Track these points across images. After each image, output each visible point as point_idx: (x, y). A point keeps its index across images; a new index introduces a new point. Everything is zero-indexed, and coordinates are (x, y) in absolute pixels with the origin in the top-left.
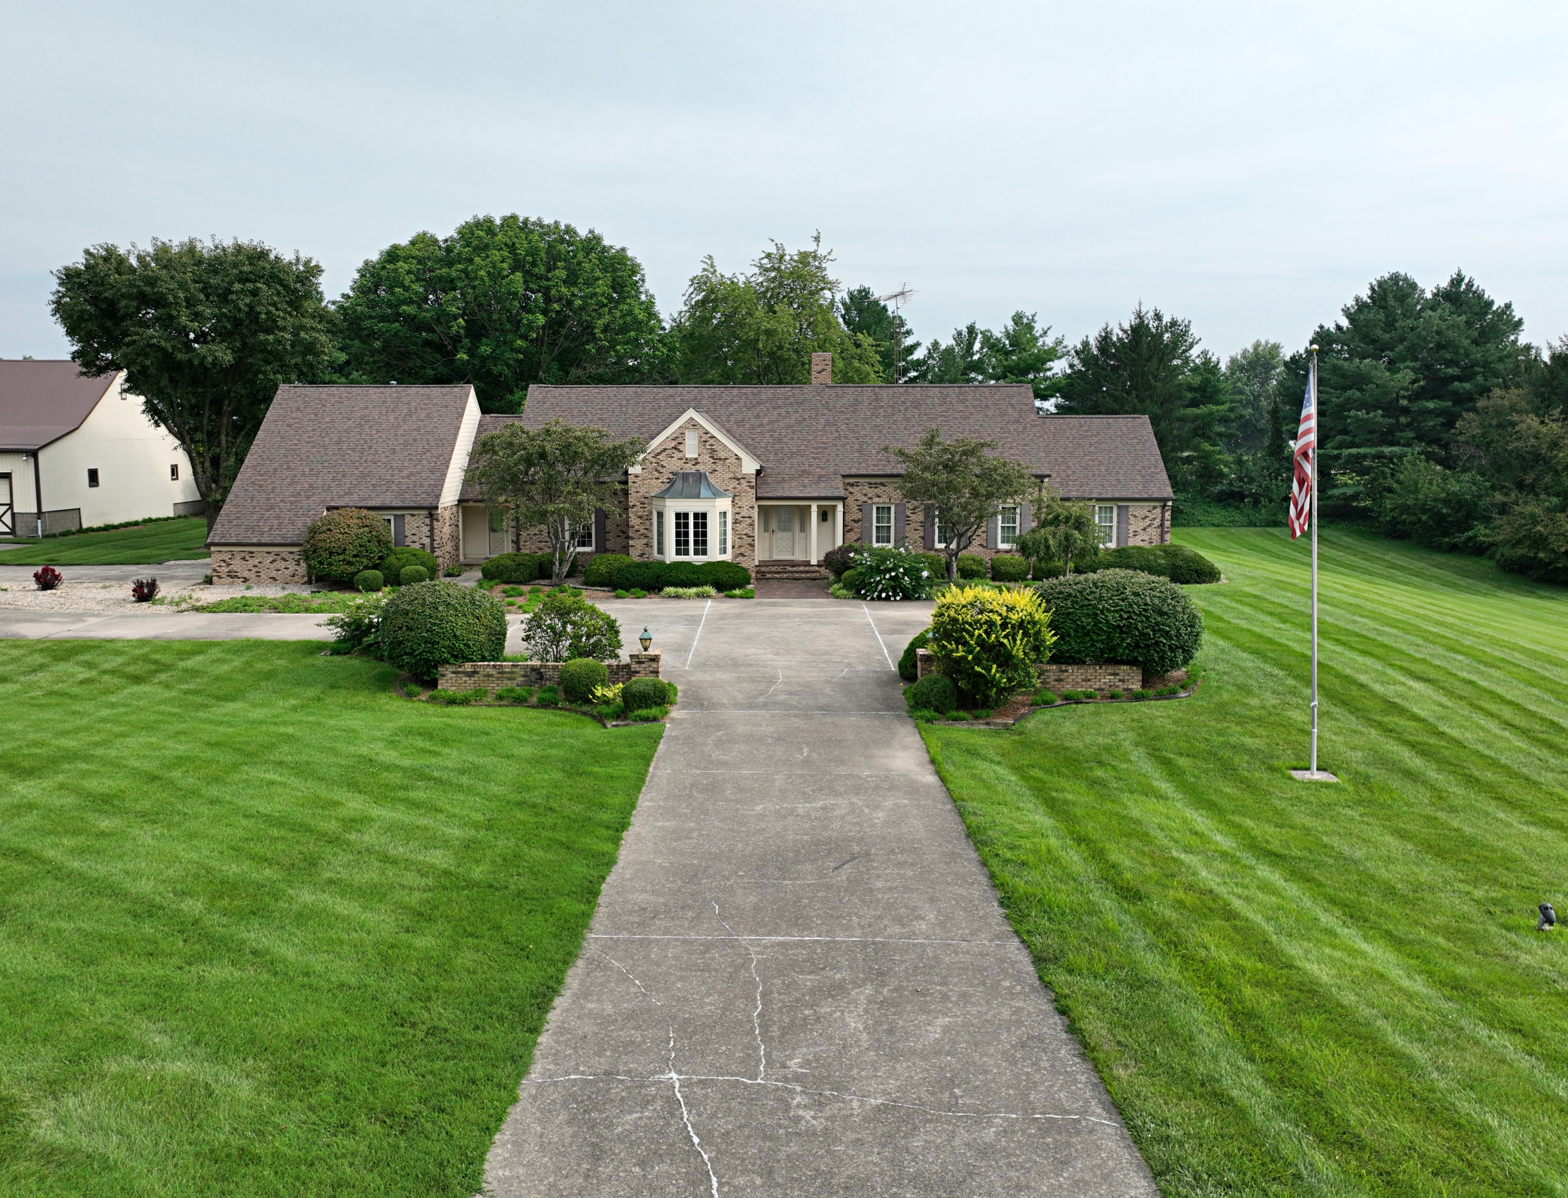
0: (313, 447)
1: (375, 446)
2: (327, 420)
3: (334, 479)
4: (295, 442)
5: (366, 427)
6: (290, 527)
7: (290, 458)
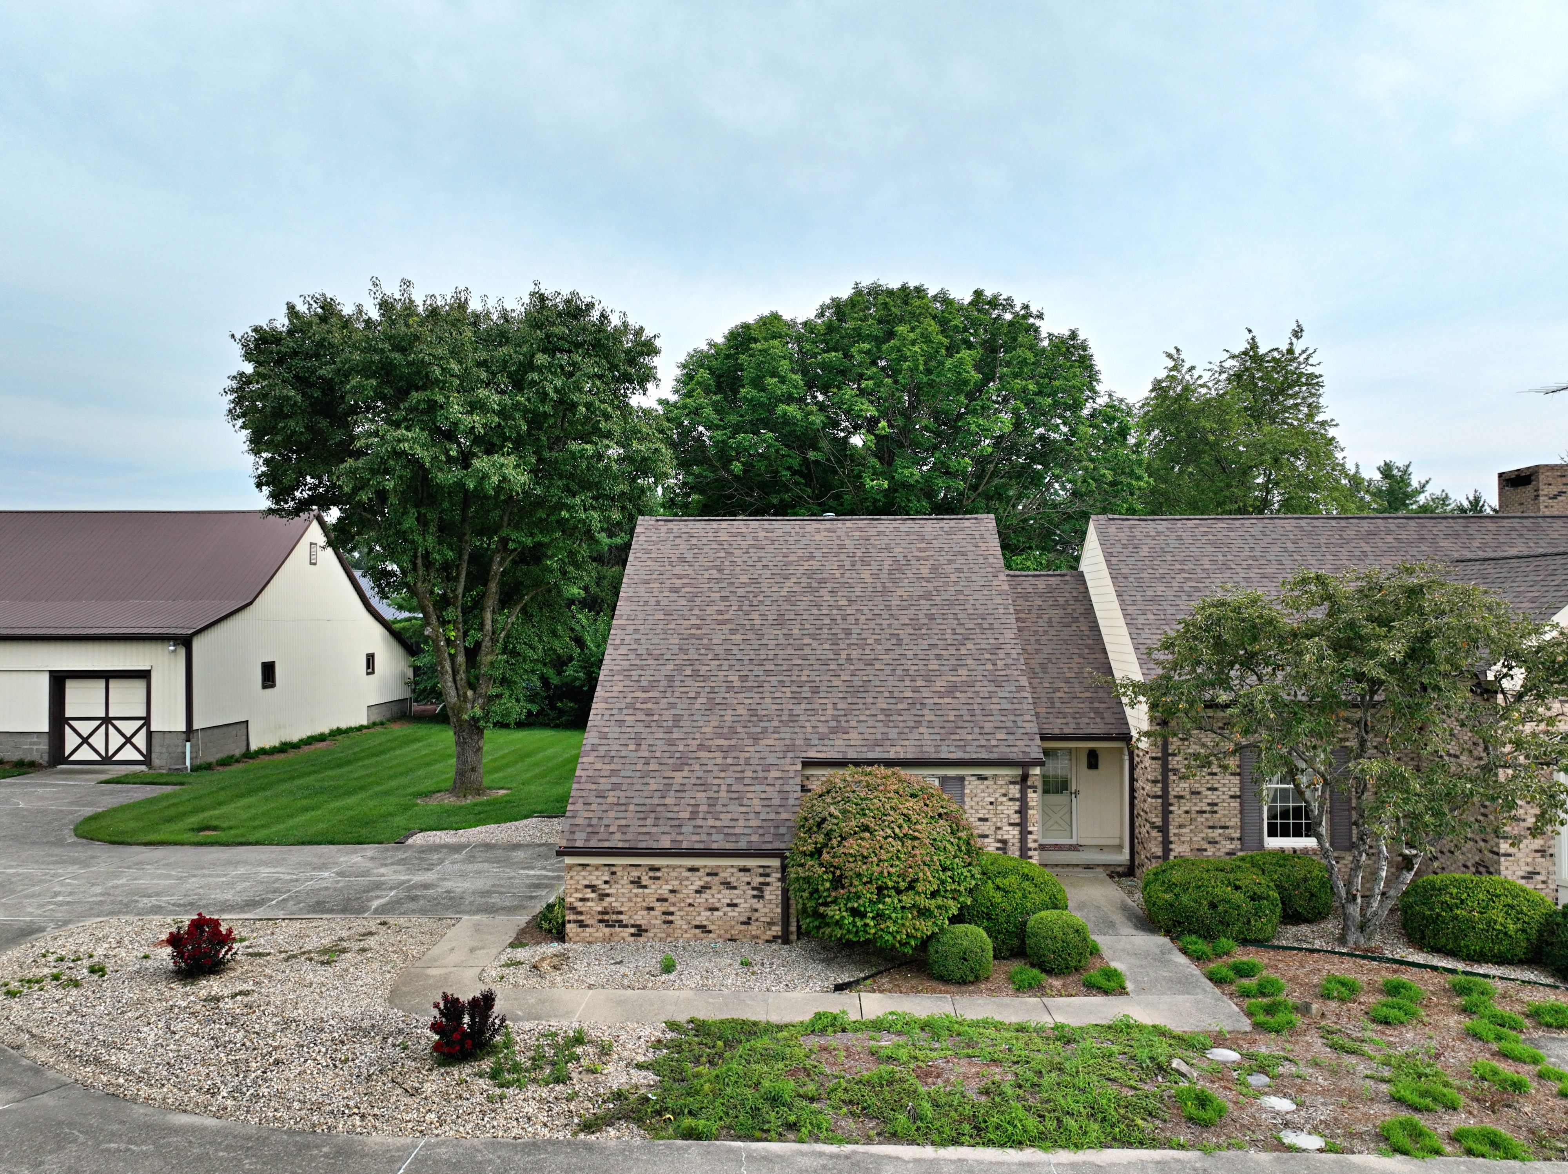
0: (733, 631)
1: (855, 630)
2: (744, 579)
3: (796, 698)
4: (694, 621)
5: (823, 592)
6: (734, 807)
7: (693, 654)
